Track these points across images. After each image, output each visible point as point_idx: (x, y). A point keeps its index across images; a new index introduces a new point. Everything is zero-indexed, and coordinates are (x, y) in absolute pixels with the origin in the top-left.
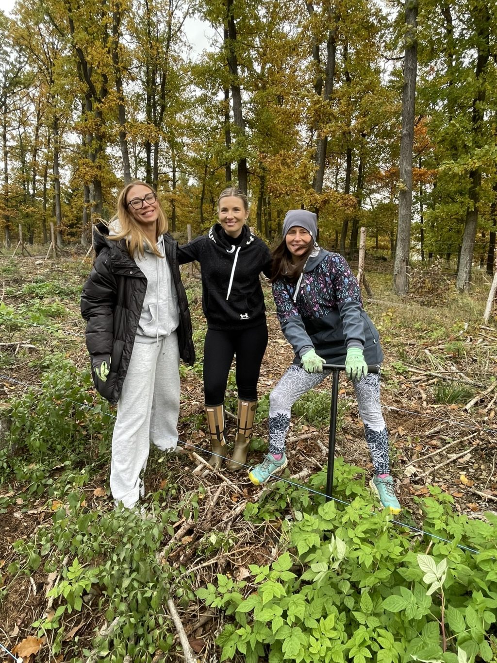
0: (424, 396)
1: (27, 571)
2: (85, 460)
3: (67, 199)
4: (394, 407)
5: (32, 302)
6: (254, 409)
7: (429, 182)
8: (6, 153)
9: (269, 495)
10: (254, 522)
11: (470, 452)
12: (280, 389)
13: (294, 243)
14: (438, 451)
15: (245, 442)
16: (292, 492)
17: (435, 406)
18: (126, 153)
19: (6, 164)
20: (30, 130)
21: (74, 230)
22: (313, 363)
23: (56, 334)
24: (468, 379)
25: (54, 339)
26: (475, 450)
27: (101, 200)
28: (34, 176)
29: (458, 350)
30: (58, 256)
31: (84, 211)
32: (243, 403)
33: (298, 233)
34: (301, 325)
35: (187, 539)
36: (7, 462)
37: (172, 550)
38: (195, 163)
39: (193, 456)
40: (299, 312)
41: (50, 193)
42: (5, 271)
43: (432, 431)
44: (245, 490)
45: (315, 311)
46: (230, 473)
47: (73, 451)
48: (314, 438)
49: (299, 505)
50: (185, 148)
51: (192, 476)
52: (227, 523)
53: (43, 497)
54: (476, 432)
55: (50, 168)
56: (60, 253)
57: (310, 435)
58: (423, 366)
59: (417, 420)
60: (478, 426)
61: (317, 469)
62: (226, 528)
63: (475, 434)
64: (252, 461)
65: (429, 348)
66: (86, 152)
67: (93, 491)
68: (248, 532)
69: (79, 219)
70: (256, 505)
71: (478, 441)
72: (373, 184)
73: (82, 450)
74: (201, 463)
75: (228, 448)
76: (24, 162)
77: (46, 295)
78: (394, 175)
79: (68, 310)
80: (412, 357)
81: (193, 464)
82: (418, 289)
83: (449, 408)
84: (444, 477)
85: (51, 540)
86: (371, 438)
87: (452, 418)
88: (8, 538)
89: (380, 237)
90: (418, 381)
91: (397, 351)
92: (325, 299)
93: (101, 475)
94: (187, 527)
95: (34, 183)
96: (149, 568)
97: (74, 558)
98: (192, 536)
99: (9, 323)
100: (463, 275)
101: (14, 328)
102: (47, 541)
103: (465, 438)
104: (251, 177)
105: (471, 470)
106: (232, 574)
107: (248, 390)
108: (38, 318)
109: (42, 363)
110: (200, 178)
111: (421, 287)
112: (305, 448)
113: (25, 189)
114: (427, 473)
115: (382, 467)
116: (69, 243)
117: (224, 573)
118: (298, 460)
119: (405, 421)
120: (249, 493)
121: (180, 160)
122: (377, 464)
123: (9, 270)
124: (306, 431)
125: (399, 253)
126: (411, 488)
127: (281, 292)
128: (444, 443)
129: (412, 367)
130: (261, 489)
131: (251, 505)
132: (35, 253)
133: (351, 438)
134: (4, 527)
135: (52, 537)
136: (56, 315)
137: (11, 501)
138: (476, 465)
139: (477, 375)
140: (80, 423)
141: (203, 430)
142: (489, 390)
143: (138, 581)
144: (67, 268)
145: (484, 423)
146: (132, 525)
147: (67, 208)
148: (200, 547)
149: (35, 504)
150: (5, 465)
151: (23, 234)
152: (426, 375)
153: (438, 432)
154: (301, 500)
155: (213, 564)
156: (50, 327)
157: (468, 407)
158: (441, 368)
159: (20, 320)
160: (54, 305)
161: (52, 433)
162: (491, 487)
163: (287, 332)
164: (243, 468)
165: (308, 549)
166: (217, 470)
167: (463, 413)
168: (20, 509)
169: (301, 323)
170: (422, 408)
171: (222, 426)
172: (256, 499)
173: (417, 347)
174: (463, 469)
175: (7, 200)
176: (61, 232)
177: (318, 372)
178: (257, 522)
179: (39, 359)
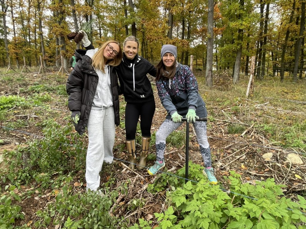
0: (223, 131)
1: (44, 225)
2: (68, 170)
3: (47, 44)
4: (210, 137)
5: (34, 94)
6: (149, 141)
7: (219, 34)
8: (13, 21)
9: (158, 180)
10: (152, 193)
11: (245, 155)
12: (160, 131)
13: (167, 61)
14: (231, 155)
15: (145, 156)
16: (169, 178)
17: (228, 135)
18: (76, 20)
19: (14, 26)
20: (25, 9)
21: (52, 59)
22: (177, 118)
23: (47, 110)
24: (242, 123)
25: (47, 112)
26: (247, 154)
27: (65, 44)
28: (29, 32)
29: (237, 110)
30: (44, 72)
31: (57, 49)
32: (144, 138)
33: (169, 56)
34: (170, 100)
35: (122, 203)
36: (29, 173)
37: (115, 209)
38: (111, 25)
39: (121, 164)
40: (169, 94)
41: (39, 41)
42: (18, 80)
43: (228, 146)
44: (147, 178)
45: (177, 93)
46: (139, 171)
47: (62, 165)
48: (176, 153)
49: (173, 184)
50: (105, 18)
51: (121, 173)
52: (140, 194)
53: (48, 188)
54: (247, 146)
55: (38, 28)
56: (46, 71)
57: (174, 151)
58: (221, 118)
59: (221, 142)
60: (247, 143)
61: (179, 167)
62: (140, 196)
63: (247, 147)
64: (149, 165)
65: (224, 109)
66: (56, 20)
67: (73, 184)
68: (150, 198)
69: (54, 54)
70: (153, 185)
71: (248, 150)
72: (194, 35)
73: (66, 165)
74: (125, 167)
75: (137, 159)
76: (23, 25)
77: (41, 91)
78: (204, 31)
79: (52, 98)
80: (217, 114)
81: (121, 168)
82: (217, 83)
83: (234, 135)
84: (234, 166)
85: (55, 209)
86: (203, 151)
87: (236, 140)
88: (33, 210)
89: (198, 60)
90: (220, 124)
91: (210, 111)
92: (181, 87)
93: (77, 176)
94: (121, 198)
95: (30, 36)
96: (106, 219)
97: (68, 217)
98: (124, 201)
99: (23, 105)
100: (236, 76)
101: (25, 108)
102: (53, 210)
103: (243, 149)
104: (138, 32)
105: (246, 163)
106: (144, 217)
107: (147, 132)
108: (38, 102)
109: (42, 124)
110: (113, 33)
111: (218, 82)
112: (172, 157)
113: (25, 39)
114: (227, 165)
115: (208, 164)
116: (50, 66)
117: (141, 218)
118: (170, 163)
119: (216, 143)
120: (148, 180)
121: (103, 24)
122: (206, 163)
123: (20, 79)
124: (172, 150)
125: (208, 67)
126: (220, 172)
127: (160, 84)
128: (233, 151)
129: (217, 118)
130: (154, 177)
131: (150, 185)
132: (33, 71)
133: (193, 151)
134: (30, 205)
135: (55, 207)
136: (47, 101)
137: (33, 192)
138: (248, 160)
139: (245, 120)
140: (64, 152)
141: (124, 152)
142: (251, 127)
143: (101, 226)
144: (50, 78)
145: (250, 142)
146: (96, 199)
147: (48, 48)
148: (129, 207)
149: (45, 192)
150: (28, 175)
151: (26, 62)
152: (223, 122)
153: (230, 147)
154: (174, 181)
155: (135, 214)
156: (44, 107)
157: (243, 135)
158: (229, 118)
159: (28, 104)
160: (46, 96)
161: (51, 158)
162: (255, 169)
163: (164, 103)
164: (145, 168)
165: (181, 204)
166: (133, 170)
167: (240, 138)
168: (38, 195)
169: (170, 99)
170: (223, 136)
171: (134, 149)
172: (152, 182)
173: (219, 109)
174: (242, 162)
175: (16, 44)
176: (45, 60)
177: (179, 122)
178: (154, 193)
179: (40, 122)
